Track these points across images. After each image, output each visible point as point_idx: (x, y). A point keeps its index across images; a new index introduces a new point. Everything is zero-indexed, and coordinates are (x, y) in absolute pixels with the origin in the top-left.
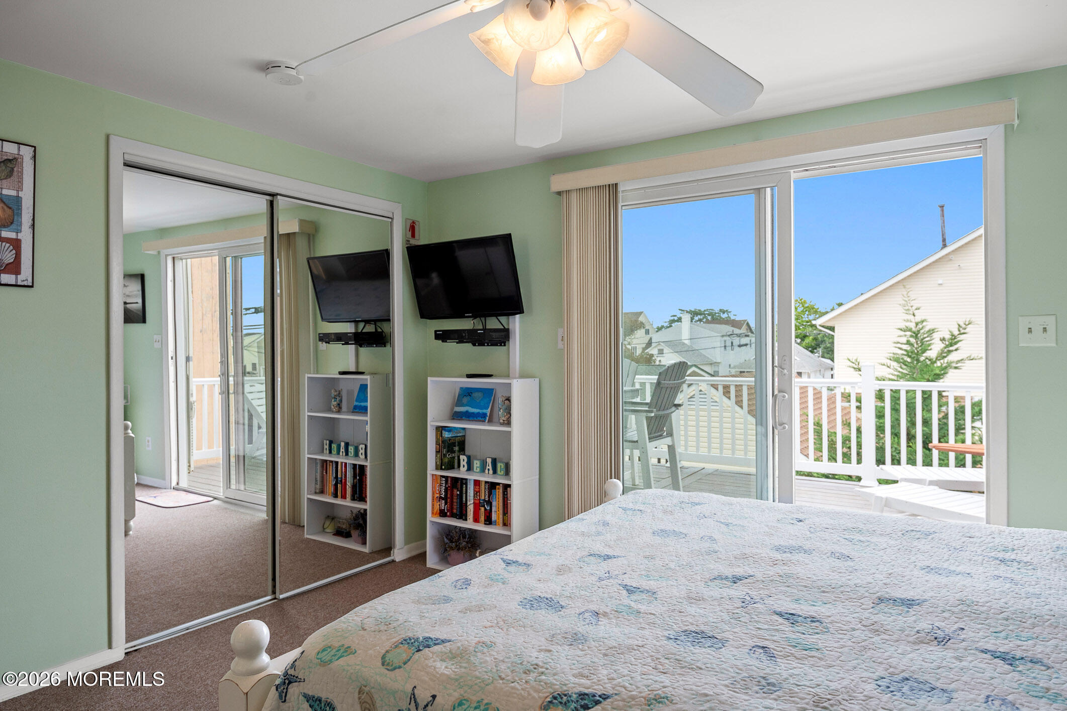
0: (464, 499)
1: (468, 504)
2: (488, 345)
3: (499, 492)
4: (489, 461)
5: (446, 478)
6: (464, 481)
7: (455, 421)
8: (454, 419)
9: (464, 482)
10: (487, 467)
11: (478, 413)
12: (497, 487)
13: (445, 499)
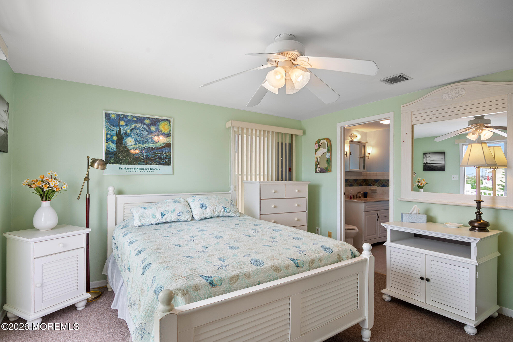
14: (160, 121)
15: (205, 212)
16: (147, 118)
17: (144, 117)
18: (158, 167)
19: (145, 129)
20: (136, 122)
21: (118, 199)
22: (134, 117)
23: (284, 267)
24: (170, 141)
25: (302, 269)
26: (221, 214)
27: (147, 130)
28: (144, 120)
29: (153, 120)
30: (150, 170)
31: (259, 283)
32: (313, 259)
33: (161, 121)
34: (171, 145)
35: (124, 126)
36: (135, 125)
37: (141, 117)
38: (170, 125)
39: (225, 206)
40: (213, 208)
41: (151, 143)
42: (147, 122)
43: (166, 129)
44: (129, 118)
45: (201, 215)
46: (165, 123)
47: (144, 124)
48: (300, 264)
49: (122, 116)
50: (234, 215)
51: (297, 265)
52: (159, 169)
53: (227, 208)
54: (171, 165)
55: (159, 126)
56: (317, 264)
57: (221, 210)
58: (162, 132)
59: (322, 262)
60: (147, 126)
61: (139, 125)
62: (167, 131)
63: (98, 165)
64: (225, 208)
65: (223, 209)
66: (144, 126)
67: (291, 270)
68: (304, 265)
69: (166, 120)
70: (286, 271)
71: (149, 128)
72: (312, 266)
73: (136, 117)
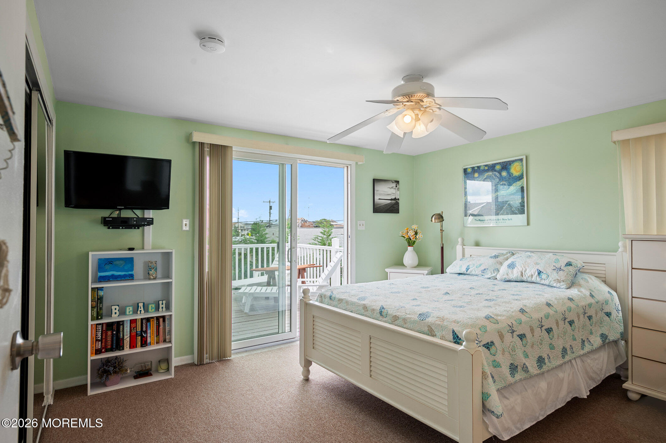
0: (121, 336)
1: (125, 338)
2: (122, 228)
3: (154, 323)
4: (141, 305)
5: (102, 324)
6: (121, 323)
7: (101, 283)
8: (101, 282)
9: (119, 324)
10: (139, 309)
11: (125, 275)
12: (151, 320)
13: (101, 340)
14: (510, 163)
15: (511, 273)
16: (497, 163)
17: (495, 164)
18: (510, 216)
19: (496, 176)
20: (487, 171)
21: (466, 250)
22: (486, 166)
23: (371, 309)
24: (523, 184)
25: (385, 319)
26: (534, 279)
27: (498, 177)
28: (495, 167)
29: (504, 165)
30: (501, 221)
31: (352, 312)
32: (397, 315)
33: (512, 163)
34: (524, 189)
35: (478, 177)
36: (487, 174)
37: (492, 164)
38: (522, 165)
39: (540, 270)
40: (522, 269)
41: (502, 190)
42: (498, 167)
43: (518, 171)
44: (482, 168)
45: (504, 275)
46: (516, 164)
47: (495, 171)
48: (384, 314)
49: (476, 168)
50: (555, 285)
51: (381, 313)
52: (512, 220)
53: (544, 272)
54: (524, 214)
55: (510, 169)
56: (401, 323)
57: (533, 274)
58: (514, 175)
59: (405, 323)
60: (498, 172)
61: (491, 173)
62: (518, 173)
63: (435, 219)
64: (540, 273)
65: (537, 273)
66: (495, 173)
67: (374, 315)
68: (386, 317)
69: (518, 161)
70: (371, 313)
71: (500, 174)
72: (394, 321)
73: (488, 165)
